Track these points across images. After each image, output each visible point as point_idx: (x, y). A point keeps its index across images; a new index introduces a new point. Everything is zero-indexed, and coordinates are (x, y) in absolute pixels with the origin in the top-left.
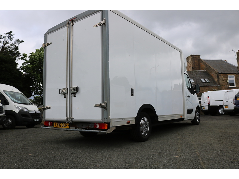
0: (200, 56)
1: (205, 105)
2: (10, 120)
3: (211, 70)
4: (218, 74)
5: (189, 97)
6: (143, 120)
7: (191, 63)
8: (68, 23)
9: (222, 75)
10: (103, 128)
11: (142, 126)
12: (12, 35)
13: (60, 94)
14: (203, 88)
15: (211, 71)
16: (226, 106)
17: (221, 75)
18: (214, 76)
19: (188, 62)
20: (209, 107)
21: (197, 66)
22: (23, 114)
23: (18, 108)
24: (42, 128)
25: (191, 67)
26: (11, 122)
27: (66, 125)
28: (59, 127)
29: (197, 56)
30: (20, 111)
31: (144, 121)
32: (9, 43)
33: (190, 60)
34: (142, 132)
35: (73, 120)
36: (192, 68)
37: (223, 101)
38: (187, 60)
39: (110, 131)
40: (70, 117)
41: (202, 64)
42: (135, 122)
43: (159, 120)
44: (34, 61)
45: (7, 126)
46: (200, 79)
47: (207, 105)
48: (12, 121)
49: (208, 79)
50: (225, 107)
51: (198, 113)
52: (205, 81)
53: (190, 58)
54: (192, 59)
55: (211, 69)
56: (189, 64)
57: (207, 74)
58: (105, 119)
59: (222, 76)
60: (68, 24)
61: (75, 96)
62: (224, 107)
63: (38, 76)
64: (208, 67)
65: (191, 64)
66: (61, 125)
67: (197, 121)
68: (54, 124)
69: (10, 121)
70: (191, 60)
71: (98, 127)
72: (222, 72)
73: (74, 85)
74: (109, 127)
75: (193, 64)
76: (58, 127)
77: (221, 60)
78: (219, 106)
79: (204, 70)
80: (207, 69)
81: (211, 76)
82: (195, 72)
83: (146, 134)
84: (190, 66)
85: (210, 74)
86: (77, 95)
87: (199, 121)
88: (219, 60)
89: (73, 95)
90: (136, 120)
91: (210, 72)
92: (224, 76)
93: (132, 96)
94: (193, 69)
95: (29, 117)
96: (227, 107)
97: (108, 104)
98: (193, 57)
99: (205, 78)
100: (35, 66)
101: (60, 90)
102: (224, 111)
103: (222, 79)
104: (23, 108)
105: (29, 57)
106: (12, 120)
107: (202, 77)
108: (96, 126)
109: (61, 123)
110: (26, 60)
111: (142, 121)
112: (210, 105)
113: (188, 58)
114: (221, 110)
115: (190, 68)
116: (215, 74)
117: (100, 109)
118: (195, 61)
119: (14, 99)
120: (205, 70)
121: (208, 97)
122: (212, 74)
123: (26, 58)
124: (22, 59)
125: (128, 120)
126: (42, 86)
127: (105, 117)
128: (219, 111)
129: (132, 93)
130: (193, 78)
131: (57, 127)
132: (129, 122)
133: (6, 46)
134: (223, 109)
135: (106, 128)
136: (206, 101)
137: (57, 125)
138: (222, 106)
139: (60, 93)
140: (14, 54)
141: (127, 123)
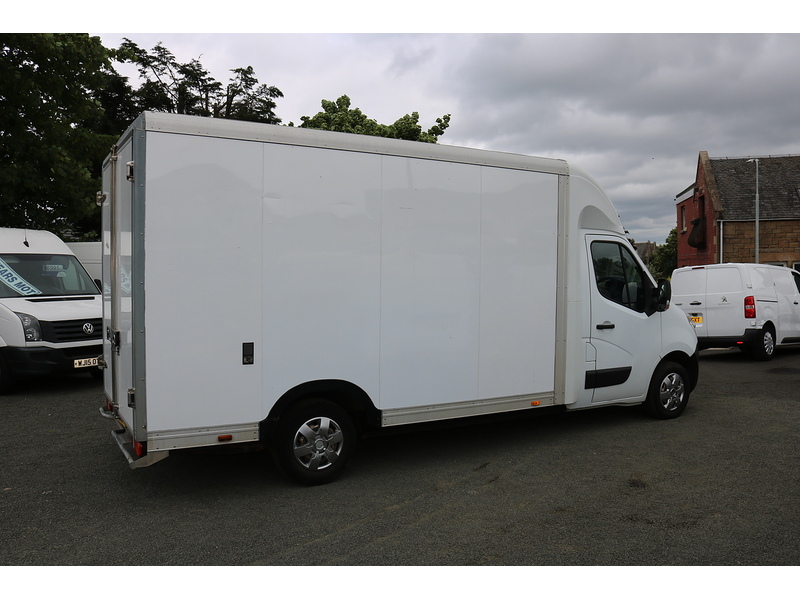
5: (611, 327)
6: (312, 424)
11: (305, 443)
34: (307, 459)
39: (145, 462)
42: (257, 435)
43: (388, 423)
51: (674, 377)
61: (118, 353)
67: (665, 406)
83: (323, 464)
86: (120, 350)
87: (678, 405)
90: (260, 430)
93: (245, 364)
111: (305, 429)
125: (224, 432)
129: (244, 356)
141: (221, 439)
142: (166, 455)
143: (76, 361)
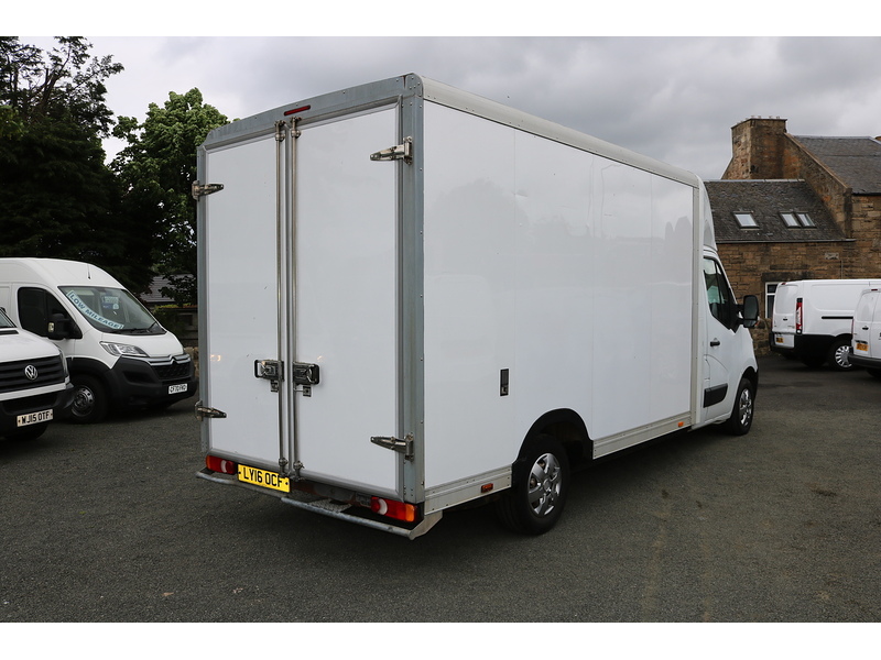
0: (784, 121)
1: (786, 330)
2: (87, 392)
3: (823, 178)
4: (849, 198)
5: (718, 344)
6: (541, 462)
7: (749, 149)
8: (281, 126)
9: (865, 199)
10: (400, 517)
11: (536, 485)
12: (84, 48)
13: (257, 376)
14: (786, 247)
15: (824, 184)
16: (863, 344)
17: (862, 199)
18: (834, 202)
19: (736, 143)
20: (801, 339)
21: (770, 159)
22: (132, 370)
23: (111, 348)
24: (198, 477)
25: (749, 165)
26: (90, 397)
27: (279, 481)
28: (257, 483)
29: (774, 120)
30: (121, 363)
31: (544, 468)
32: (69, 76)
33: (746, 137)
34: (536, 504)
35: (302, 471)
36: (753, 167)
37: (852, 318)
38: (734, 135)
39: (423, 528)
40: (293, 461)
41: (790, 152)
42: (510, 480)
43: (597, 455)
44: (163, 144)
45: (79, 412)
46: (779, 214)
47: (794, 331)
48: (94, 396)
49: (810, 213)
50: (858, 347)
51: (747, 393)
52: (799, 220)
53: (748, 130)
54: (752, 135)
55: (825, 177)
56: (740, 152)
57: (808, 195)
58: (408, 491)
59: (865, 205)
60: (280, 130)
61: (307, 393)
62: (855, 345)
63: (180, 201)
64: (811, 167)
65: (747, 154)
66: (263, 475)
67: (743, 422)
68: (241, 468)
69: (87, 394)
70: (749, 137)
71: (384, 510)
72: (867, 191)
73: (306, 357)
74: (419, 516)
75: (758, 152)
76: (254, 482)
77: (868, 140)
78: (835, 335)
79: (795, 177)
80: (809, 174)
81: (823, 202)
82: (762, 187)
83: (548, 508)
84: (743, 161)
85: (820, 193)
86: (314, 389)
87: (749, 420)
88: (859, 140)
89: (301, 388)
90: (512, 475)
91: (819, 187)
92: (871, 204)
93: (502, 395)
94: (755, 171)
95: (152, 381)
96: (865, 348)
97: (417, 445)
98: (756, 124)
99: (797, 210)
100: (165, 161)
101: (256, 362)
102: (852, 358)
103: (865, 216)
104: (128, 347)
105: (145, 126)
106: (94, 392)
107: (785, 207)
108: (379, 506)
109: (264, 472)
110: (132, 139)
111: (536, 468)
112: (804, 333)
113: (736, 130)
114: (842, 353)
115: (744, 168)
116: (837, 197)
117: (390, 456)
118: (765, 143)
119: (98, 317)
120: (801, 177)
121: (800, 301)
122: (825, 196)
123: (132, 132)
124: (118, 133)
125: (486, 480)
126: (192, 232)
127: (408, 483)
128: (834, 355)
129: (502, 386)
130: (753, 208)
131: (249, 481)
132: (490, 487)
133: (60, 83)
134: (851, 350)
135: (411, 518)
136: (791, 315)
137: (248, 475)
138: (846, 339)
139: (259, 373)
140: (90, 116)
141: (484, 490)
142: (440, 517)
143: (19, 418)
